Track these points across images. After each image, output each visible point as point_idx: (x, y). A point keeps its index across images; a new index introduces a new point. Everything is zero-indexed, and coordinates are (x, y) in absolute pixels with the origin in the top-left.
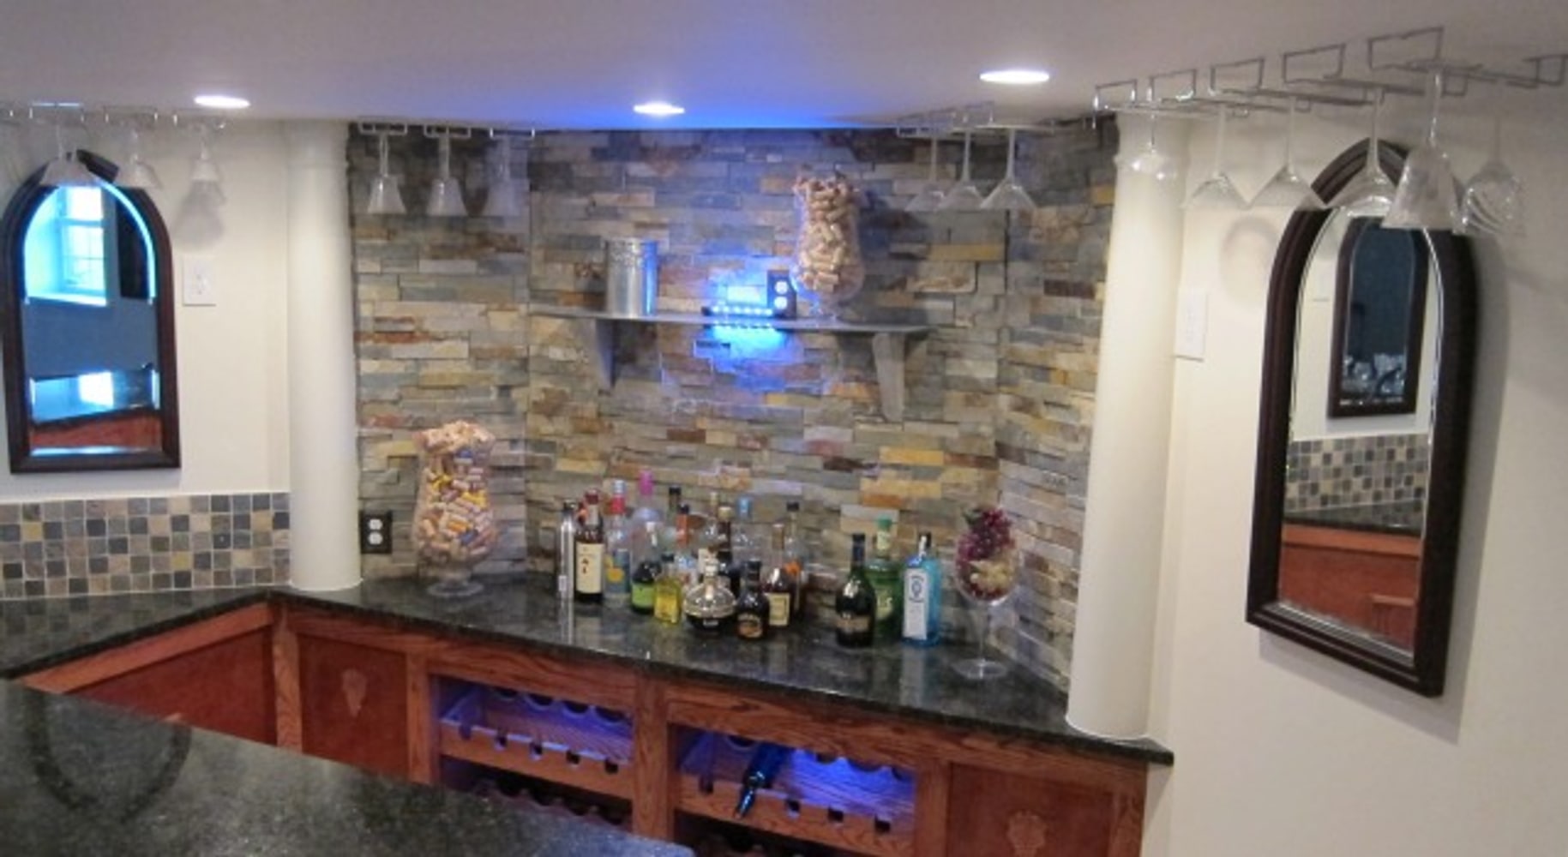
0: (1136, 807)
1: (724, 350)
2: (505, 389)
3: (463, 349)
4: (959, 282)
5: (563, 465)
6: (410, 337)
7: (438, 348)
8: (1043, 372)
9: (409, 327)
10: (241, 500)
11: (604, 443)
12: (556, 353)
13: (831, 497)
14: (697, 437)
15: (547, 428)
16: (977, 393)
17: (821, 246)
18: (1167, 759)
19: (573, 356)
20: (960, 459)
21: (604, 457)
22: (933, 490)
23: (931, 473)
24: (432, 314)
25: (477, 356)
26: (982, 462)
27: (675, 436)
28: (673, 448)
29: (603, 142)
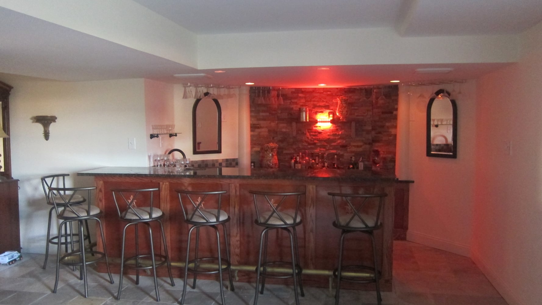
0: (408, 191)
1: (319, 128)
2: (273, 138)
3: (267, 130)
4: (364, 113)
5: (285, 152)
6: (258, 128)
7: (263, 130)
8: (383, 127)
9: (258, 126)
10: (230, 159)
11: (294, 147)
12: (284, 130)
13: (342, 153)
14: (315, 144)
15: (282, 145)
16: (368, 132)
17: (343, 107)
18: (413, 182)
19: (288, 130)
20: (366, 144)
21: (294, 149)
22: (360, 149)
23: (361, 146)
24: (262, 123)
25: (269, 131)
26: (369, 144)
27: (309, 144)
28: (309, 147)
29: (294, 90)
